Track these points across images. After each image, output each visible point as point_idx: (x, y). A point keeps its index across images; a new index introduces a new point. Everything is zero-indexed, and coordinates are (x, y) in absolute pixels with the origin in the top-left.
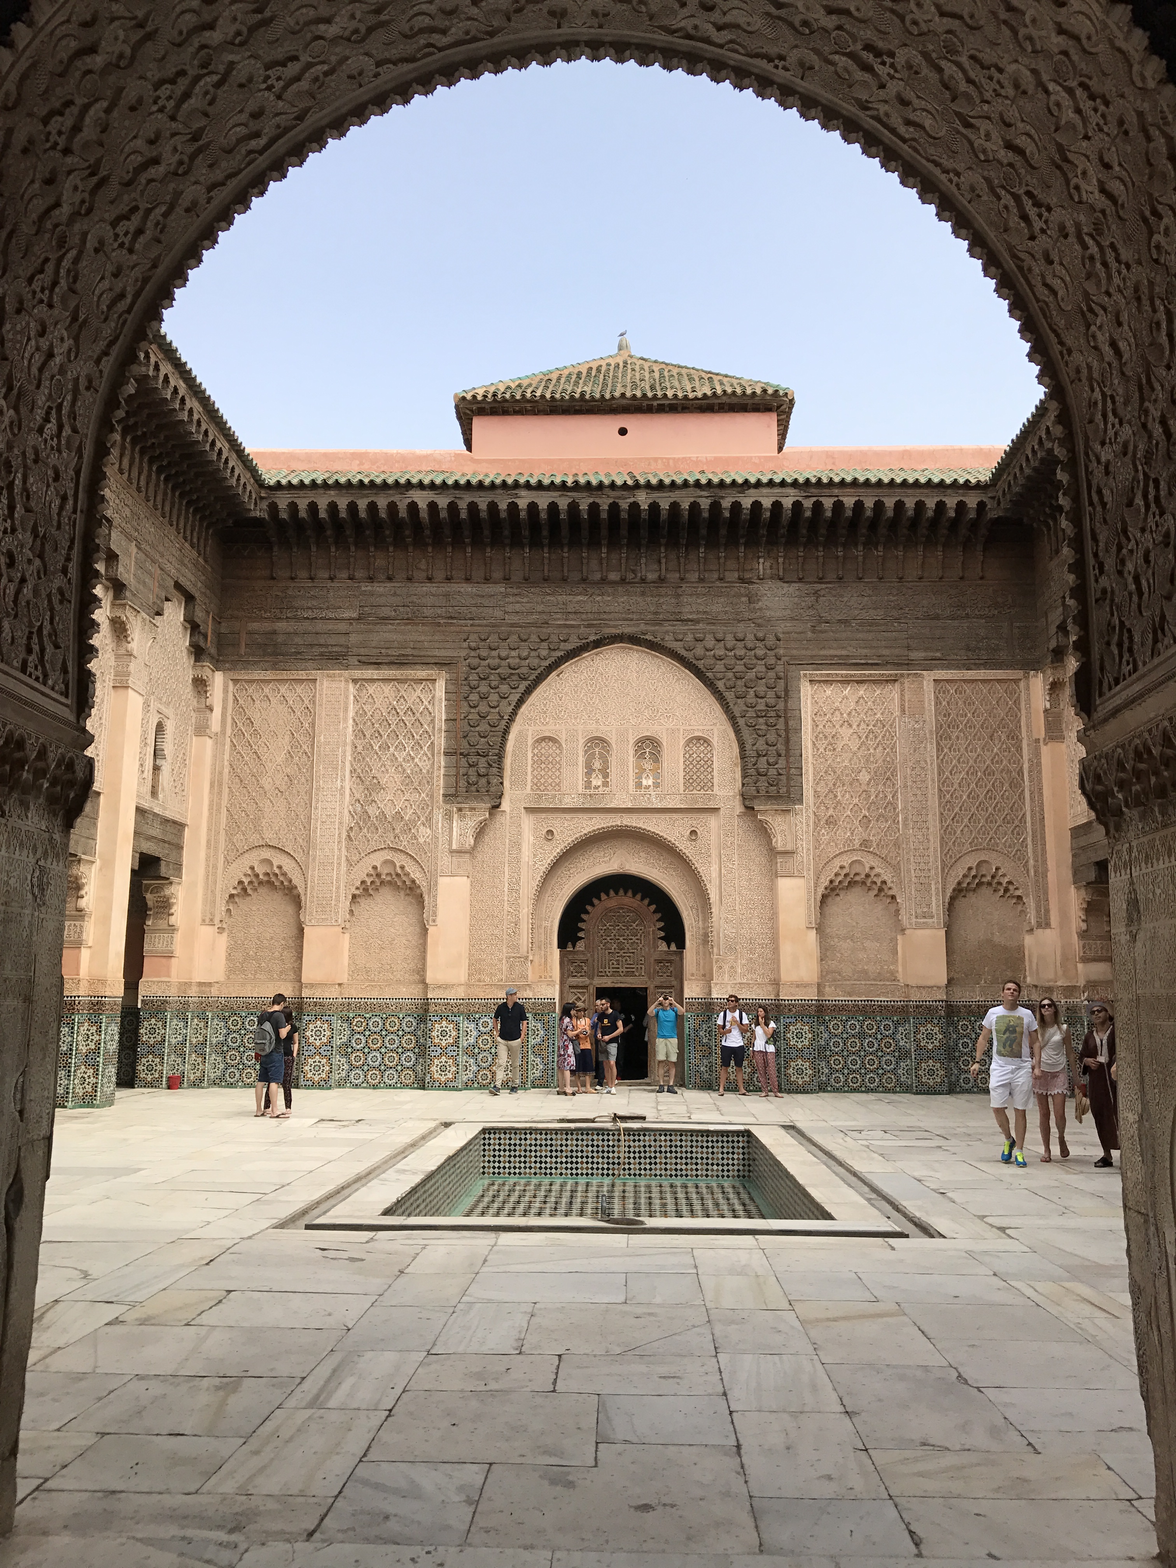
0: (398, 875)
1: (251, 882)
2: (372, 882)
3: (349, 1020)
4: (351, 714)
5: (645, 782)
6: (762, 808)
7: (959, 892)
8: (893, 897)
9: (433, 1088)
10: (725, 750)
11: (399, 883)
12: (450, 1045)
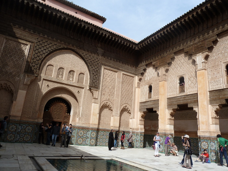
0: (8, 87)
4: (3, 46)
5: (70, 79)
6: (93, 89)
7: (122, 110)
8: (112, 110)
10: (87, 77)
11: (7, 89)
12: (13, 131)
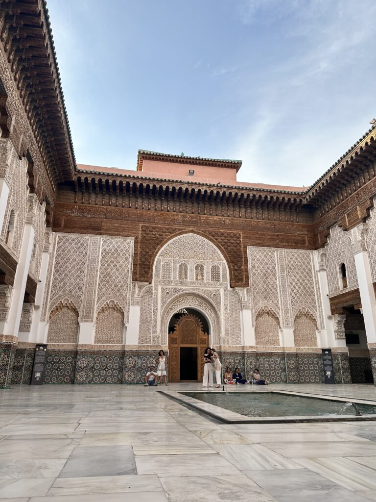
0: (115, 305)
2: (106, 308)
3: (94, 359)
4: (101, 250)
5: (199, 278)
6: (237, 288)
8: (278, 318)
9: (125, 384)
10: (224, 269)
11: (116, 309)
12: (132, 367)
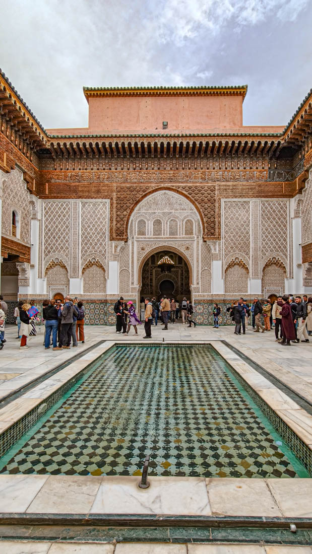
1: (53, 264)
7: (267, 266)
